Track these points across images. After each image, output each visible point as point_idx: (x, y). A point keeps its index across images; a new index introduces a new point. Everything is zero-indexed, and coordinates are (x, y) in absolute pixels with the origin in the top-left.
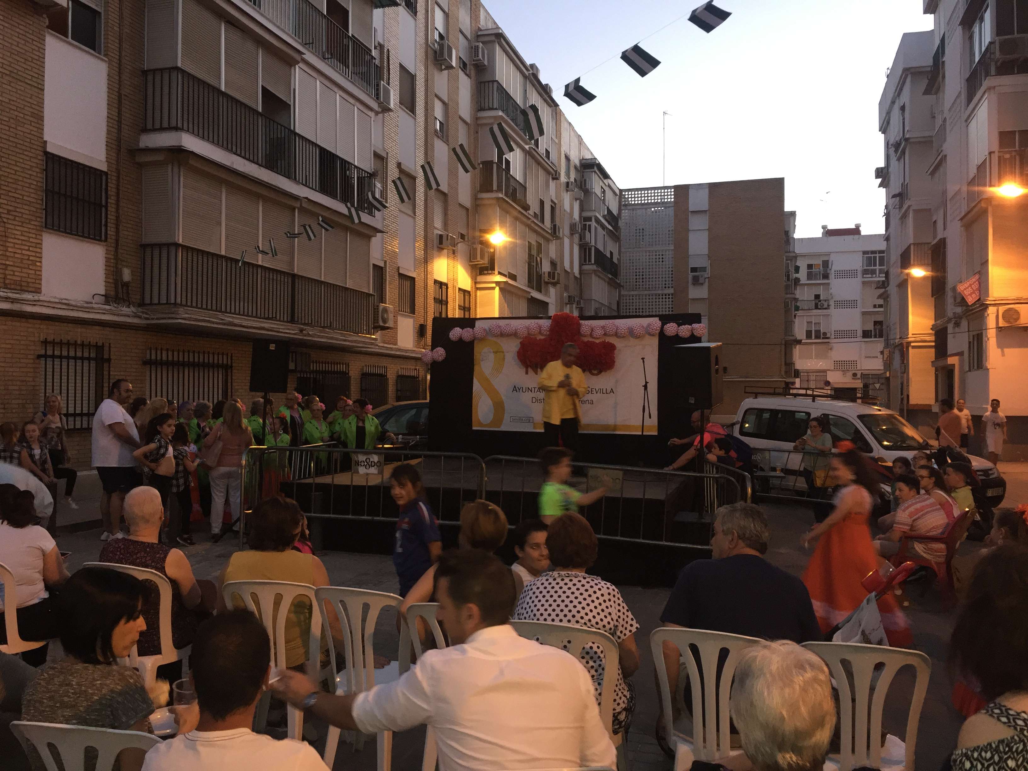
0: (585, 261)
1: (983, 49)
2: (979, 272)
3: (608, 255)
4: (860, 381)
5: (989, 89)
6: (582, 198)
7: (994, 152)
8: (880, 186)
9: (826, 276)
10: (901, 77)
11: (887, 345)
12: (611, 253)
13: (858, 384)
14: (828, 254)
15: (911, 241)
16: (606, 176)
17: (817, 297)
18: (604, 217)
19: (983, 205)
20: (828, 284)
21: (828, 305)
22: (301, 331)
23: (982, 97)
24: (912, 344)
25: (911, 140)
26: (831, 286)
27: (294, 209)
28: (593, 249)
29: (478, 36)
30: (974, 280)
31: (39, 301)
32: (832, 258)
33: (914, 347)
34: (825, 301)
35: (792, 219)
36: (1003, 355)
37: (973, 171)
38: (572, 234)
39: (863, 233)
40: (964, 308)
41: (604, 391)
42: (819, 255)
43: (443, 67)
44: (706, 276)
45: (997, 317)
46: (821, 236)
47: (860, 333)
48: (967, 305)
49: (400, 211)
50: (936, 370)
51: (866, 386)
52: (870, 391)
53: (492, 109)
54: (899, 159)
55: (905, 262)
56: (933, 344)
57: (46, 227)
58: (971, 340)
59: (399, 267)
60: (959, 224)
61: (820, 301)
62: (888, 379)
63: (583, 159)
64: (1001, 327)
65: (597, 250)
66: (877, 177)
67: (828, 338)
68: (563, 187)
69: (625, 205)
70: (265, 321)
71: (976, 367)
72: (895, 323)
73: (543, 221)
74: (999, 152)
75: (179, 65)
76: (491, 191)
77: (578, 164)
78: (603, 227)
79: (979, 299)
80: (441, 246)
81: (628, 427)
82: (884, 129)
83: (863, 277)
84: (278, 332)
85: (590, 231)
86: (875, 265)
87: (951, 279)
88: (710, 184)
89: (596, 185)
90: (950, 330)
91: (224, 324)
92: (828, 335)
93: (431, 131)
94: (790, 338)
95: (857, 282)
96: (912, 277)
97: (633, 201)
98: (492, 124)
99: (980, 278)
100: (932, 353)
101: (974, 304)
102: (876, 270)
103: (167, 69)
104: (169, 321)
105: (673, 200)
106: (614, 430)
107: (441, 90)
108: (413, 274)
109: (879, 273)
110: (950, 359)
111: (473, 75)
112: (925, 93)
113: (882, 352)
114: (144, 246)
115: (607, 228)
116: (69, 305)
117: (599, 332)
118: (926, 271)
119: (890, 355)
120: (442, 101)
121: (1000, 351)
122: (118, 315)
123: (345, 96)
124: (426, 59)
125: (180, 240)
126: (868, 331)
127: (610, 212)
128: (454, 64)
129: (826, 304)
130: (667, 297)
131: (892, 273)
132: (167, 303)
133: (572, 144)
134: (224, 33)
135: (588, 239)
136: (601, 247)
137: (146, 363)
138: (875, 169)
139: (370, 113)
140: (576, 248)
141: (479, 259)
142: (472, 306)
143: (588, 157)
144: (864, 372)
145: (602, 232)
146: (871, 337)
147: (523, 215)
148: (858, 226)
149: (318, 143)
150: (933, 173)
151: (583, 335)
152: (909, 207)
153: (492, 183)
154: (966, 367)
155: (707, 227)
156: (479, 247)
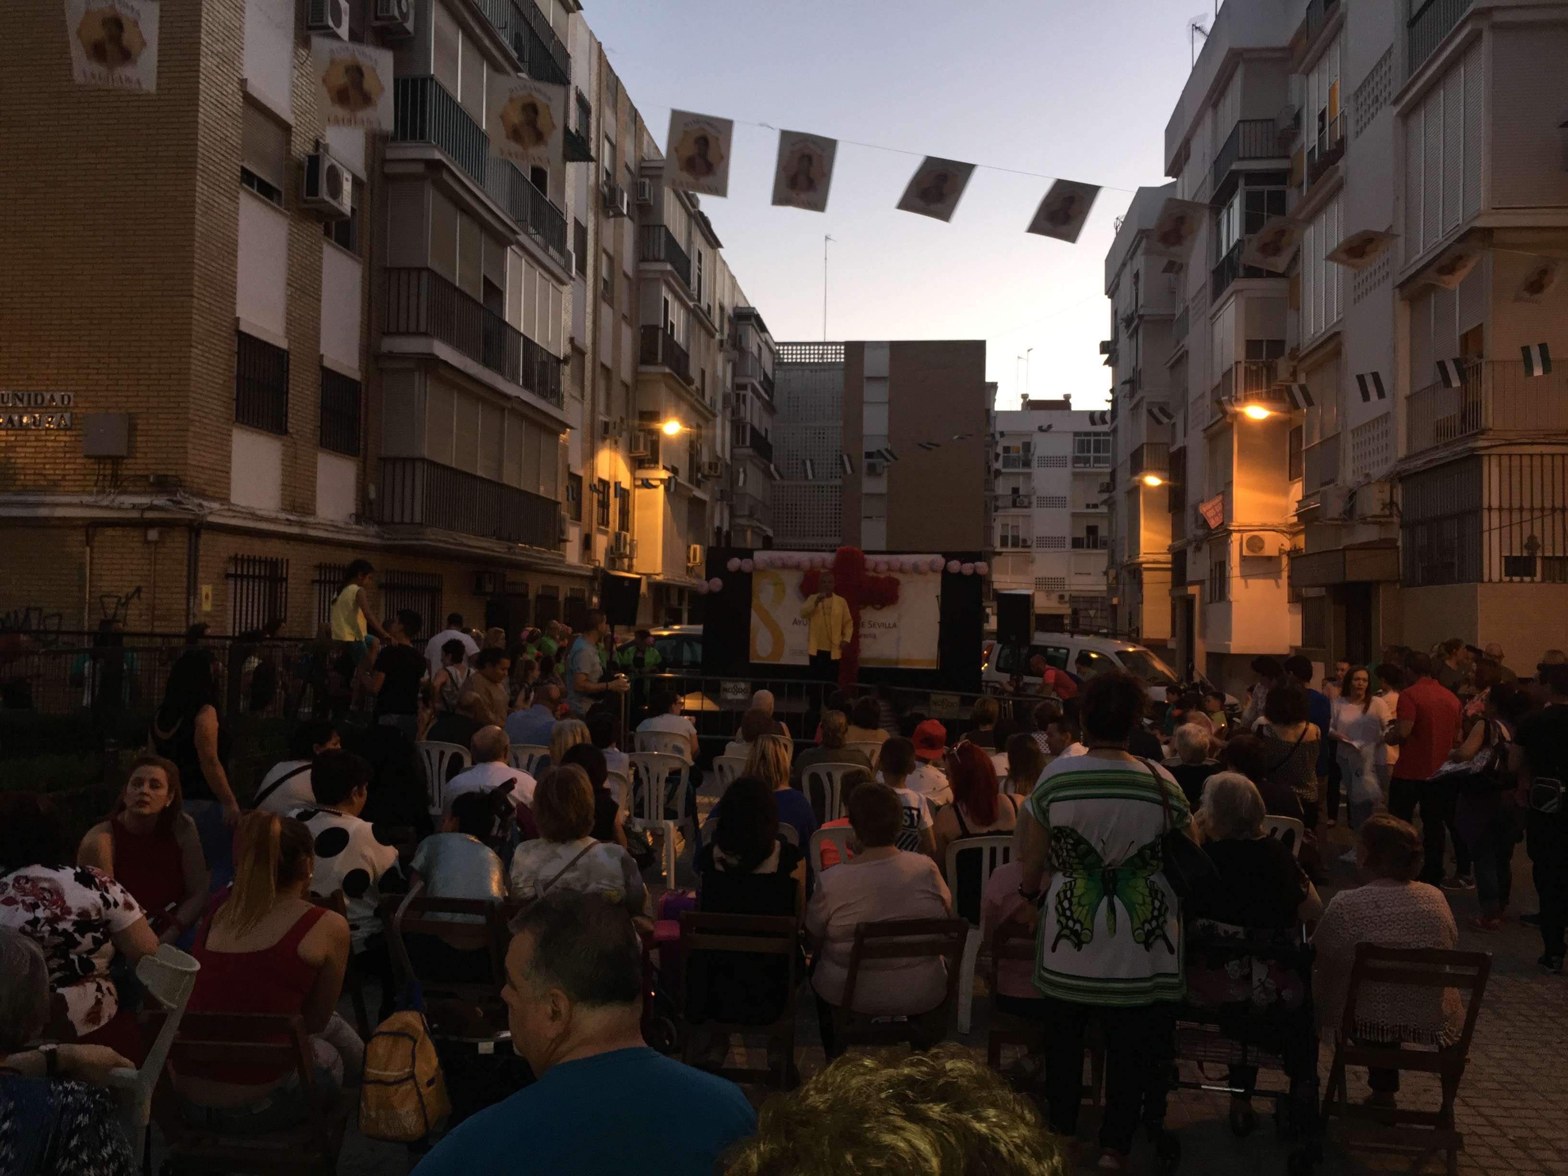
0: (738, 442)
1: (1231, 244)
2: (1223, 493)
3: (763, 434)
4: (1068, 605)
5: (1236, 292)
6: (737, 360)
7: (1240, 362)
8: (1106, 363)
9: (1027, 464)
10: (1135, 239)
11: (1112, 562)
12: (766, 430)
13: (1066, 609)
14: (1030, 434)
15: (1145, 441)
16: (763, 328)
17: (1015, 491)
18: (760, 383)
19: (1229, 420)
20: (1030, 474)
21: (1030, 503)
22: (510, 548)
23: (1228, 299)
24: (1146, 566)
25: (1146, 318)
26: (1034, 476)
27: (503, 409)
28: (748, 428)
29: (642, 168)
30: (1217, 501)
31: (318, 523)
32: (1036, 438)
33: (1148, 570)
34: (1026, 496)
35: (992, 392)
36: (1247, 586)
37: (1218, 379)
38: (724, 408)
39: (1074, 408)
40: (1206, 531)
41: (887, 626)
42: (1019, 434)
43: (611, 213)
44: (885, 463)
45: (1241, 544)
46: (1020, 408)
47: (1068, 541)
48: (1209, 528)
49: (573, 395)
50: (1173, 599)
51: (1075, 612)
52: (1081, 619)
53: (657, 260)
54: (1131, 337)
55: (1137, 466)
56: (1170, 566)
57: (321, 445)
58: (1213, 568)
59: (569, 465)
60: (1202, 435)
61: (1019, 497)
62: (1114, 607)
63: (737, 307)
64: (1245, 557)
65: (753, 428)
66: (1103, 352)
67: (1029, 547)
68: (717, 347)
69: (780, 364)
70: (483, 539)
71: (1218, 599)
72: (1122, 538)
73: (703, 397)
74: (1245, 362)
75: (429, 266)
76: (656, 364)
77: (732, 315)
78: (759, 396)
79: (1222, 524)
80: (605, 435)
81: (910, 661)
82: (1112, 291)
83: (1074, 467)
84: (493, 551)
85: (744, 403)
86: (1089, 451)
87: (1192, 496)
88: (893, 344)
89: (752, 342)
90: (1190, 551)
91: (456, 544)
92: (1029, 543)
93: (599, 293)
94: (989, 549)
95: (1066, 473)
96: (1145, 485)
97: (788, 358)
98: (658, 279)
99: (1223, 499)
100: (1168, 575)
101: (1217, 528)
102: (1089, 457)
103: (415, 268)
104: (415, 542)
105: (842, 360)
106: (897, 663)
107: (608, 243)
108: (580, 473)
109: (1095, 463)
110: (1189, 588)
111: (636, 218)
112: (1164, 271)
113: (1104, 569)
114: (384, 460)
115: (763, 397)
116: (336, 527)
117: (883, 567)
118: (1162, 479)
119: (1116, 578)
120: (608, 255)
121: (1243, 581)
122: (367, 536)
123: (543, 273)
124: (597, 206)
125: (426, 454)
126: (1079, 539)
127: (765, 375)
128: (625, 211)
129: (1026, 501)
130: (834, 489)
131: (1119, 476)
132: (412, 523)
133: (726, 289)
134: (459, 221)
135: (742, 414)
136: (756, 424)
137: (381, 587)
138: (1099, 342)
139: (561, 288)
140: (728, 425)
141: (642, 449)
142: (631, 509)
143: (742, 304)
144: (1074, 594)
145: (758, 404)
146: (1083, 547)
147: (688, 391)
148: (1067, 397)
149: (522, 330)
150: (1172, 367)
151: (867, 570)
152: (1142, 399)
153: (656, 354)
154: (1208, 599)
155: (887, 400)
156: (642, 434)
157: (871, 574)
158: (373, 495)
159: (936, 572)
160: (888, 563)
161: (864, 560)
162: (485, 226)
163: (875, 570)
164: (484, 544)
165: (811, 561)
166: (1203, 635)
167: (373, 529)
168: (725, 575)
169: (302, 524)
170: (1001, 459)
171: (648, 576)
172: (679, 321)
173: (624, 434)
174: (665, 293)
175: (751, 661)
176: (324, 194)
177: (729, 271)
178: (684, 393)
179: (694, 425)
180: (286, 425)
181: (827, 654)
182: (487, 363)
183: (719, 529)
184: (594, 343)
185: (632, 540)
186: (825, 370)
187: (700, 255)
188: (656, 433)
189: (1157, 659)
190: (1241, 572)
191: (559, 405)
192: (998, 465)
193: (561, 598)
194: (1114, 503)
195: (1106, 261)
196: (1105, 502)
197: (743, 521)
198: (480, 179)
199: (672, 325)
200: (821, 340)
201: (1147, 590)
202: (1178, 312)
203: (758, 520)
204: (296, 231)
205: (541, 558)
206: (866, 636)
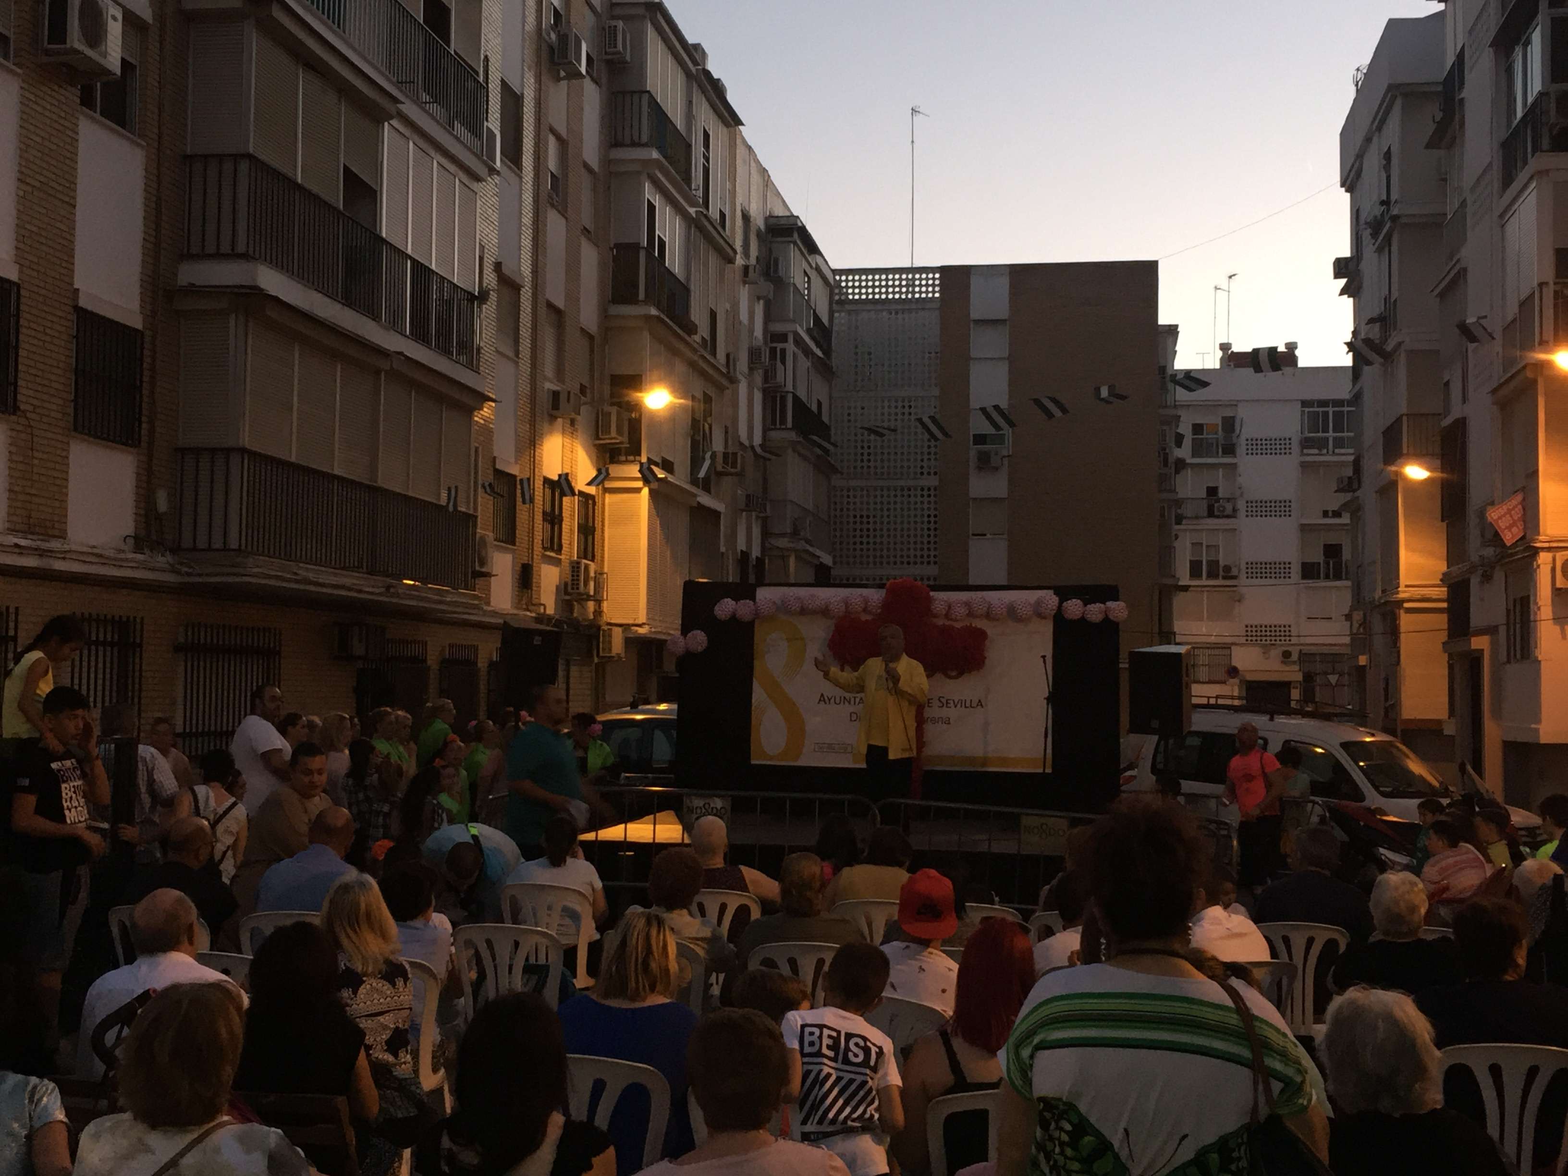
0: (774, 422)
1: (1530, 100)
2: (1523, 489)
3: (814, 408)
4: (1297, 668)
5: (1537, 174)
6: (771, 296)
7: (1547, 283)
8: (1343, 292)
9: (1230, 449)
10: (1383, 101)
11: (1358, 600)
12: (820, 404)
13: (1293, 674)
14: (1234, 405)
15: (1404, 411)
16: (811, 247)
17: (1212, 491)
18: (809, 331)
19: (1529, 374)
20: (1234, 466)
21: (1235, 510)
22: (388, 588)
23: (1525, 186)
24: (1406, 605)
25: (1404, 220)
26: (1241, 469)
27: (378, 372)
28: (789, 398)
29: (613, 5)
30: (1514, 502)
31: (70, 551)
32: (1242, 413)
33: (1409, 611)
34: (1229, 500)
35: (1170, 341)
36: (1564, 637)
37: (1512, 310)
38: (751, 369)
39: (1301, 364)
40: (1498, 550)
41: (968, 704)
42: (1216, 407)
43: (562, 74)
44: (1005, 453)
45: (1553, 570)
46: (1217, 366)
47: (1296, 571)
48: (1503, 545)
49: (497, 351)
50: (1450, 656)
51: (1308, 677)
52: (1318, 688)
53: (635, 144)
54: (1380, 250)
55: (1393, 451)
56: (1445, 605)
57: (75, 430)
58: (1511, 607)
59: (495, 458)
60: (1489, 398)
61: (1218, 501)
62: (1361, 671)
63: (771, 216)
64: (1560, 589)
65: (796, 398)
66: (1337, 275)
67: (1235, 578)
68: (738, 276)
69: (841, 302)
70: (345, 572)
71: (1518, 656)
72: (1374, 562)
73: (714, 353)
74: (1555, 284)
75: (251, 151)
76: (635, 302)
77: (762, 227)
78: (807, 352)
79: (1523, 538)
80: (555, 413)
81: (1004, 761)
82: (1350, 182)
83: (1302, 454)
84: (360, 591)
85: (783, 362)
86: (1325, 430)
87: (1476, 495)
88: (1013, 268)
89: (796, 269)
90: (1475, 581)
91: (297, 581)
92: (1234, 572)
93: (543, 196)
94: (1169, 581)
95: (1288, 466)
96: (1405, 479)
97: (853, 294)
98: (639, 173)
99: (1524, 499)
100: (1442, 620)
101: (1515, 545)
102: (1327, 439)
103: (230, 155)
104: (230, 579)
105: (937, 295)
106: (984, 764)
107: (558, 118)
108: (514, 470)
109: (1335, 447)
110: (1473, 639)
111: (604, 80)
112: (1428, 146)
113: (1347, 612)
114: (183, 451)
115: (813, 354)
116: (100, 556)
117: (960, 611)
118: (1428, 469)
119: (1364, 623)
120: (558, 137)
121: (1557, 629)
122: (153, 569)
123: (444, 161)
124: (538, 64)
125: (246, 441)
126: (1313, 564)
127: (817, 319)
128: (583, 70)
129: (1229, 507)
130: (925, 493)
131: (1366, 464)
132: (225, 549)
133: (753, 189)
134: (302, 82)
135: (780, 378)
136: (802, 394)
137: (178, 649)
138: (1333, 260)
139: (475, 186)
140: (758, 396)
141: (614, 433)
142: (598, 525)
143: (779, 212)
144: (1306, 649)
145: (804, 363)
146: (1319, 578)
147: (687, 343)
148: (1292, 347)
149: (409, 251)
150: (1442, 295)
151: (936, 616)
152: (1400, 344)
153: (636, 287)
154: (1503, 657)
155: (1006, 354)
156: (614, 410)
157: (940, 622)
158: (162, 503)
159: (1045, 618)
160: (967, 604)
161: (929, 600)
162: (345, 91)
163: (947, 616)
164: (347, 581)
165: (847, 603)
166: (1497, 713)
167: (162, 560)
168: (712, 626)
169: (41, 553)
170: (1187, 442)
171: (626, 627)
172: (672, 238)
173: (583, 409)
174: (649, 193)
175: (753, 762)
176: (75, 39)
177: (758, 162)
178: (681, 347)
179: (699, 395)
180: (15, 399)
181: (885, 750)
182: (348, 301)
183: (745, 555)
184: (535, 272)
185: (600, 573)
186: (910, 311)
187: (706, 136)
188: (636, 407)
189: (1411, 755)
190: (1554, 613)
191: (473, 366)
192: (1184, 452)
193: (482, 664)
194: (1359, 508)
195: (1341, 134)
196: (1345, 506)
197: (783, 543)
198: (337, 20)
199: (662, 244)
200: (907, 265)
201: (1406, 642)
202: (1451, 207)
203: (808, 541)
204: (32, 97)
205: (440, 602)
206: (934, 721)
